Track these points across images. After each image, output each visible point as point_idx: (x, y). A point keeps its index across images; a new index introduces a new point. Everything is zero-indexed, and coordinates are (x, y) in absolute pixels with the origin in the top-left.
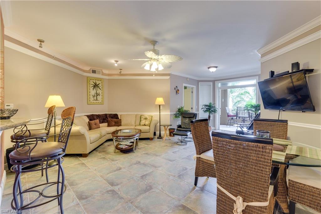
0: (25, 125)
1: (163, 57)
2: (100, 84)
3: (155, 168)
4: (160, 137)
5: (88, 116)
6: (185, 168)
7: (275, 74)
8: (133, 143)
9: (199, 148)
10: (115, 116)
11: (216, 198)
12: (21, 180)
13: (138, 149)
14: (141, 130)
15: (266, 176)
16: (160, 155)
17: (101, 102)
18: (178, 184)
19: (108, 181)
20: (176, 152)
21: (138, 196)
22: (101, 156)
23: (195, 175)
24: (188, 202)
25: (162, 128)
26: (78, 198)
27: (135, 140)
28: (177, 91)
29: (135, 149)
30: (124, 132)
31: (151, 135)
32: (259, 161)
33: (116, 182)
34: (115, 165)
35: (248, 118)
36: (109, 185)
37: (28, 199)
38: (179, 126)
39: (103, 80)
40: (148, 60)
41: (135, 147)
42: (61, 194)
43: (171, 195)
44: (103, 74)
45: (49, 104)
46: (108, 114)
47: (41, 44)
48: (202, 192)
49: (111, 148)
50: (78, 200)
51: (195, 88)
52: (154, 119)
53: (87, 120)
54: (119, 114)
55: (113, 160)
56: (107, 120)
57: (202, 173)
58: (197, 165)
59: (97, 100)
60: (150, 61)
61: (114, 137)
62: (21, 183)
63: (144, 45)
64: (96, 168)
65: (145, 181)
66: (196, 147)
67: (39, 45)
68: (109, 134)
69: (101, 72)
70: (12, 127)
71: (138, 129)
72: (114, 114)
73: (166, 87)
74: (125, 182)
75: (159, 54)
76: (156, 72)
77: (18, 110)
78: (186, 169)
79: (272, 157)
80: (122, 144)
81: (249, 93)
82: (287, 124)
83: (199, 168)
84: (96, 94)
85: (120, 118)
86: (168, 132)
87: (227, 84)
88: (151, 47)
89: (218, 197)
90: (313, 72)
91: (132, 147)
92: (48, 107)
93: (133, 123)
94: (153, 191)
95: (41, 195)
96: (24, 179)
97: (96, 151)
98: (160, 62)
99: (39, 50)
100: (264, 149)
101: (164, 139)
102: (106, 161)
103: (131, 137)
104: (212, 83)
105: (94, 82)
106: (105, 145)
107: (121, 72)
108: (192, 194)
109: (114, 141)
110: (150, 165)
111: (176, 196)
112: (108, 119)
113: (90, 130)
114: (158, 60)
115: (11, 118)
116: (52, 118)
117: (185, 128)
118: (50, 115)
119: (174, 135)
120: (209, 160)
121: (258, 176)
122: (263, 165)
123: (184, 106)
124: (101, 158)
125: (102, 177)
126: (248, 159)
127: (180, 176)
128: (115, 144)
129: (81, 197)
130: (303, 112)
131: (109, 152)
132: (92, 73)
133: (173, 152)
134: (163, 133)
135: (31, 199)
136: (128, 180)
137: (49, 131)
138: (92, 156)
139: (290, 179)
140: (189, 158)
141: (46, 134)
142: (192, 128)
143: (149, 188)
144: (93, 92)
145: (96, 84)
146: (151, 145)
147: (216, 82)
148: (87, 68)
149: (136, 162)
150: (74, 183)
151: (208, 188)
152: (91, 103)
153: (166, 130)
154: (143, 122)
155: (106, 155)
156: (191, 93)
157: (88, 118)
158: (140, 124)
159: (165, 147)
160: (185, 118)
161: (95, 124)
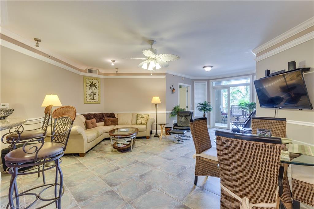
0: (21, 126)
1: (161, 56)
2: (96, 83)
3: (153, 167)
4: (157, 136)
5: (85, 115)
6: (184, 166)
7: (271, 73)
8: (130, 141)
9: (199, 147)
10: (112, 115)
11: (220, 199)
12: (17, 181)
13: (136, 148)
14: (137, 129)
15: (274, 176)
16: (157, 154)
17: (97, 101)
18: (178, 184)
19: (106, 181)
20: (173, 150)
21: (138, 197)
22: (98, 155)
23: (195, 175)
24: (190, 202)
25: (159, 126)
26: (76, 200)
27: (133, 139)
28: (173, 90)
29: (132, 148)
30: (121, 131)
31: (148, 134)
32: (267, 161)
33: (115, 182)
34: (113, 164)
35: (242, 116)
36: (108, 185)
37: (24, 201)
38: (176, 125)
39: (99, 79)
40: (146, 59)
41: (133, 145)
42: (59, 197)
43: (171, 195)
44: (100, 74)
45: (45, 104)
46: (105, 113)
47: (37, 43)
48: (202, 191)
49: (108, 147)
50: (76, 202)
51: (190, 87)
52: (150, 117)
53: (84, 119)
54: (116, 113)
55: (111, 160)
57: (202, 172)
58: (197, 163)
59: (93, 99)
60: (148, 60)
61: (111, 136)
62: (17, 184)
63: (142, 44)
64: (93, 168)
65: (144, 181)
66: (195, 146)
67: (35, 44)
68: (106, 133)
69: (97, 71)
70: (8, 128)
71: (135, 128)
72: (111, 113)
73: (162, 87)
74: (124, 182)
75: (157, 53)
76: (154, 71)
77: (14, 110)
78: (185, 168)
79: (281, 157)
80: (119, 143)
81: (240, 92)
82: (285, 122)
83: (199, 167)
84: (92, 93)
85: (116, 117)
86: (164, 131)
87: (221, 83)
88: (149, 46)
89: (222, 198)
90: (309, 70)
91: (129, 146)
92: (45, 107)
93: (130, 122)
94: (153, 191)
95: (38, 198)
96: (20, 180)
97: (94, 150)
98: (158, 61)
99: (35, 49)
100: (272, 149)
101: (161, 137)
102: (104, 161)
103: (128, 136)
104: (206, 82)
105: (90, 82)
106: (102, 144)
107: (117, 71)
108: (192, 194)
109: (111, 140)
110: (148, 164)
111: (177, 196)
112: (104, 118)
113: (87, 129)
114: (155, 60)
115: (7, 118)
116: (49, 118)
117: (182, 127)
118: (47, 114)
119: (170, 133)
120: (209, 159)
121: (265, 176)
122: (271, 165)
123: (180, 105)
124: (98, 158)
125: (100, 177)
126: (255, 159)
127: (178, 175)
128: (113, 142)
129: (80, 198)
130: (300, 110)
131: (107, 151)
132: (89, 72)
133: (171, 151)
134: (159, 131)
135: (27, 202)
136: (127, 180)
137: (46, 130)
138: (89, 155)
139: (294, 178)
140: (186, 156)
141: (43, 134)
142: (191, 127)
143: (149, 188)
144: (89, 91)
145: (93, 83)
146: (148, 144)
147: (210, 81)
148: (84, 68)
149: (134, 161)
150: (71, 184)
151: (208, 187)
152: (88, 102)
153: (163, 128)
154: (140, 121)
155: (104, 155)
156: (187, 92)
157: (85, 117)
158: (137, 123)
159: (162, 146)
160: (181, 116)
161: (92, 123)
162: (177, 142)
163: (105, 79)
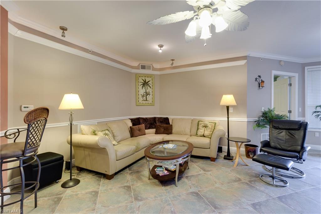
2: (150, 81)
4: (229, 157)
5: (132, 120)
10: (166, 121)
17: (151, 102)
28: (261, 84)
31: (213, 153)
39: (153, 76)
44: (154, 69)
47: (63, 32)
51: (297, 77)
52: (218, 127)
53: (130, 124)
54: (171, 118)
56: (155, 125)
59: (146, 100)
67: (61, 34)
69: (151, 66)
72: (165, 118)
73: (240, 79)
84: (145, 93)
85: (171, 124)
86: (243, 149)
93: (188, 131)
99: (61, 40)
101: (236, 161)
105: (143, 80)
107: (173, 63)
112: (156, 123)
113: (131, 137)
123: (274, 108)
132: (141, 69)
138: (118, 178)
144: (142, 91)
145: (145, 81)
148: (135, 64)
152: (141, 104)
153: (239, 147)
154: (201, 131)
156: (289, 86)
157: (131, 122)
158: (197, 134)
159: (236, 185)
160: (278, 129)
161: (139, 130)
162: (269, 180)
163: (160, 75)
